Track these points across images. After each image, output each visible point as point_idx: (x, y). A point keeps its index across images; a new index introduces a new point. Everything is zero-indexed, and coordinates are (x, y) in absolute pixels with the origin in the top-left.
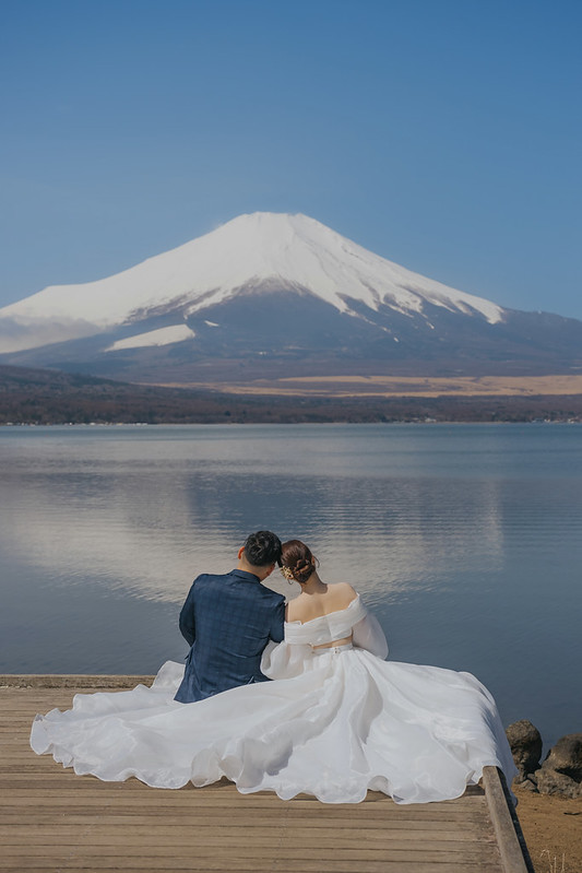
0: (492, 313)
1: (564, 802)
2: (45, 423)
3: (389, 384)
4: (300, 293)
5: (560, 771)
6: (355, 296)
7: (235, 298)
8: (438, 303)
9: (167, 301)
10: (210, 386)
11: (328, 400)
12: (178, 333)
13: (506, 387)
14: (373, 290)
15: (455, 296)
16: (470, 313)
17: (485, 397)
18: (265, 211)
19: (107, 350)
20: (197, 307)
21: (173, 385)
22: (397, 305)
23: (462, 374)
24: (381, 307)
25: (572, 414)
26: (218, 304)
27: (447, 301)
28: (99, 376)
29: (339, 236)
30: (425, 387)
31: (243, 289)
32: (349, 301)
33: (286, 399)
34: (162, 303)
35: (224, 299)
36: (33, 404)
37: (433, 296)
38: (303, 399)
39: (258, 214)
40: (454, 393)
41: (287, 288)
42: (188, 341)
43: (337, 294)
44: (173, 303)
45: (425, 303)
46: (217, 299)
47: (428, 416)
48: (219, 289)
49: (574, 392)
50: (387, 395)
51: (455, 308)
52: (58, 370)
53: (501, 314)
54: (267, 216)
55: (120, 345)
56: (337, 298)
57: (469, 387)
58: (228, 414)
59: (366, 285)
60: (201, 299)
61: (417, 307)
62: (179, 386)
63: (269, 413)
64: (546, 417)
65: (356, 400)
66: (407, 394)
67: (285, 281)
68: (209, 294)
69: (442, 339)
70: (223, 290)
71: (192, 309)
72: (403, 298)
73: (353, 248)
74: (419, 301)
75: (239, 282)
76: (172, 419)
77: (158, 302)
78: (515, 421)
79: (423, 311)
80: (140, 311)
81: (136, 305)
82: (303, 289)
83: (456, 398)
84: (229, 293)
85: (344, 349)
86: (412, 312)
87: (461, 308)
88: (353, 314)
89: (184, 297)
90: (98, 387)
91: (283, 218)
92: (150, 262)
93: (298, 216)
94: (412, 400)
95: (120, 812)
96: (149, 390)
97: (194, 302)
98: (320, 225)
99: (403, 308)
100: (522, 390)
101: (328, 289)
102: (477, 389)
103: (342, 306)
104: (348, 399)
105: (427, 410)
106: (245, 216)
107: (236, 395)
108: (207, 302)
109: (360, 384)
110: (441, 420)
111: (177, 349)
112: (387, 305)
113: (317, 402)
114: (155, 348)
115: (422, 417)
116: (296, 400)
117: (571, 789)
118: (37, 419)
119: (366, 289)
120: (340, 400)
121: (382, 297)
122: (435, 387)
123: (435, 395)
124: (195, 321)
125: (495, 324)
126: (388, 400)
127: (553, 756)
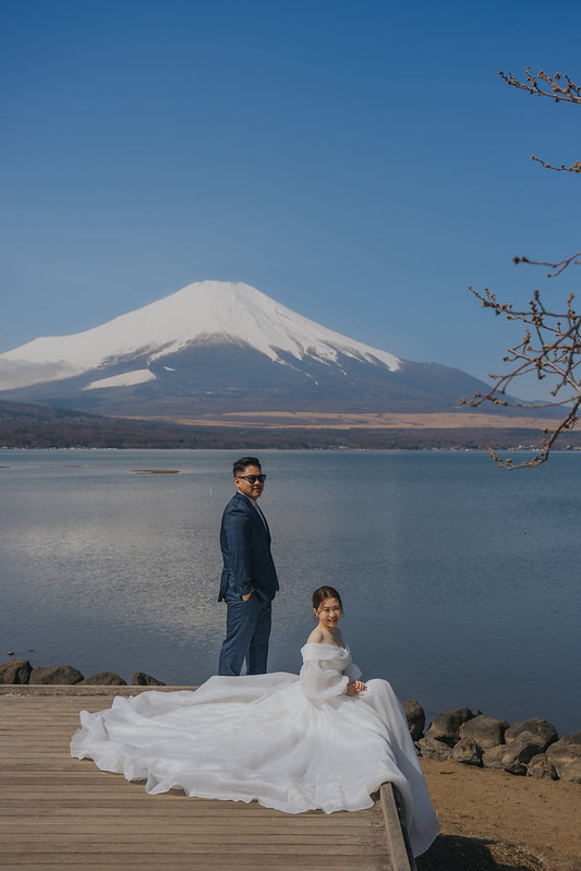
0: (393, 364)
1: (441, 763)
2: (34, 447)
3: (311, 418)
4: (240, 345)
5: (438, 739)
6: (284, 349)
7: (189, 348)
8: (350, 355)
9: (134, 350)
10: (167, 418)
11: (262, 431)
12: (142, 376)
13: (404, 421)
14: (298, 344)
15: (364, 349)
16: (375, 363)
17: (388, 429)
18: (213, 280)
19: (84, 389)
20: (158, 355)
21: (137, 418)
22: (317, 356)
23: (369, 411)
24: (305, 357)
25: (454, 444)
26: (174, 353)
27: (357, 353)
28: (79, 410)
29: (271, 300)
30: (339, 422)
31: (195, 341)
32: (279, 352)
33: (229, 429)
34: (129, 352)
35: (179, 349)
36: (24, 432)
37: (346, 350)
38: (242, 430)
39: (207, 282)
40: (362, 426)
41: (231, 341)
42: (150, 382)
43: (270, 346)
44: (138, 352)
45: (340, 355)
46: (174, 349)
47: (341, 444)
48: (175, 341)
49: (455, 426)
50: (309, 427)
51: (363, 359)
52: (44, 404)
53: (400, 364)
54: (215, 284)
55: (95, 385)
56: (270, 349)
57: (373, 422)
58: (181, 441)
59: (293, 339)
60: (161, 349)
61: (333, 357)
62: (142, 418)
63: (215, 441)
64: (434, 446)
65: (285, 431)
66: (325, 427)
67: (228, 335)
68: (167, 345)
69: (353, 383)
70: (179, 342)
71: (154, 357)
72: (322, 350)
73: (282, 310)
74: (335, 353)
75: (192, 337)
76: (137, 445)
77: (126, 351)
78: (410, 449)
79: (338, 361)
80: (112, 358)
81: (108, 353)
82: (243, 342)
83: (364, 429)
84: (184, 345)
85: (275, 390)
86: (329, 361)
87: (368, 359)
88: (282, 362)
89: (148, 347)
90: (76, 419)
91: (227, 286)
92: (120, 319)
93: (240, 284)
94: (329, 431)
95: (101, 804)
96: (119, 421)
97: (156, 352)
98: (257, 291)
99: (322, 358)
100: (416, 424)
101: (262, 343)
102: (381, 424)
103: (274, 356)
104: (277, 430)
105: (340, 439)
106: (197, 283)
107: (188, 426)
108: (166, 352)
109: (289, 419)
110: (351, 447)
111: (141, 389)
112: (310, 357)
113: (254, 432)
114: (123, 388)
115: (337, 445)
116: (237, 430)
117: (446, 753)
118: (28, 444)
119: (293, 343)
120: (272, 431)
121: (306, 349)
122: (347, 421)
123: (347, 427)
124: (156, 367)
125: (395, 372)
126: (310, 431)
127: (433, 727)
